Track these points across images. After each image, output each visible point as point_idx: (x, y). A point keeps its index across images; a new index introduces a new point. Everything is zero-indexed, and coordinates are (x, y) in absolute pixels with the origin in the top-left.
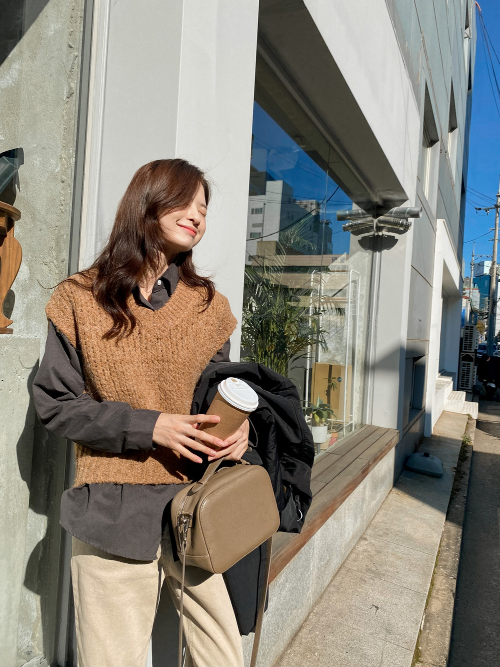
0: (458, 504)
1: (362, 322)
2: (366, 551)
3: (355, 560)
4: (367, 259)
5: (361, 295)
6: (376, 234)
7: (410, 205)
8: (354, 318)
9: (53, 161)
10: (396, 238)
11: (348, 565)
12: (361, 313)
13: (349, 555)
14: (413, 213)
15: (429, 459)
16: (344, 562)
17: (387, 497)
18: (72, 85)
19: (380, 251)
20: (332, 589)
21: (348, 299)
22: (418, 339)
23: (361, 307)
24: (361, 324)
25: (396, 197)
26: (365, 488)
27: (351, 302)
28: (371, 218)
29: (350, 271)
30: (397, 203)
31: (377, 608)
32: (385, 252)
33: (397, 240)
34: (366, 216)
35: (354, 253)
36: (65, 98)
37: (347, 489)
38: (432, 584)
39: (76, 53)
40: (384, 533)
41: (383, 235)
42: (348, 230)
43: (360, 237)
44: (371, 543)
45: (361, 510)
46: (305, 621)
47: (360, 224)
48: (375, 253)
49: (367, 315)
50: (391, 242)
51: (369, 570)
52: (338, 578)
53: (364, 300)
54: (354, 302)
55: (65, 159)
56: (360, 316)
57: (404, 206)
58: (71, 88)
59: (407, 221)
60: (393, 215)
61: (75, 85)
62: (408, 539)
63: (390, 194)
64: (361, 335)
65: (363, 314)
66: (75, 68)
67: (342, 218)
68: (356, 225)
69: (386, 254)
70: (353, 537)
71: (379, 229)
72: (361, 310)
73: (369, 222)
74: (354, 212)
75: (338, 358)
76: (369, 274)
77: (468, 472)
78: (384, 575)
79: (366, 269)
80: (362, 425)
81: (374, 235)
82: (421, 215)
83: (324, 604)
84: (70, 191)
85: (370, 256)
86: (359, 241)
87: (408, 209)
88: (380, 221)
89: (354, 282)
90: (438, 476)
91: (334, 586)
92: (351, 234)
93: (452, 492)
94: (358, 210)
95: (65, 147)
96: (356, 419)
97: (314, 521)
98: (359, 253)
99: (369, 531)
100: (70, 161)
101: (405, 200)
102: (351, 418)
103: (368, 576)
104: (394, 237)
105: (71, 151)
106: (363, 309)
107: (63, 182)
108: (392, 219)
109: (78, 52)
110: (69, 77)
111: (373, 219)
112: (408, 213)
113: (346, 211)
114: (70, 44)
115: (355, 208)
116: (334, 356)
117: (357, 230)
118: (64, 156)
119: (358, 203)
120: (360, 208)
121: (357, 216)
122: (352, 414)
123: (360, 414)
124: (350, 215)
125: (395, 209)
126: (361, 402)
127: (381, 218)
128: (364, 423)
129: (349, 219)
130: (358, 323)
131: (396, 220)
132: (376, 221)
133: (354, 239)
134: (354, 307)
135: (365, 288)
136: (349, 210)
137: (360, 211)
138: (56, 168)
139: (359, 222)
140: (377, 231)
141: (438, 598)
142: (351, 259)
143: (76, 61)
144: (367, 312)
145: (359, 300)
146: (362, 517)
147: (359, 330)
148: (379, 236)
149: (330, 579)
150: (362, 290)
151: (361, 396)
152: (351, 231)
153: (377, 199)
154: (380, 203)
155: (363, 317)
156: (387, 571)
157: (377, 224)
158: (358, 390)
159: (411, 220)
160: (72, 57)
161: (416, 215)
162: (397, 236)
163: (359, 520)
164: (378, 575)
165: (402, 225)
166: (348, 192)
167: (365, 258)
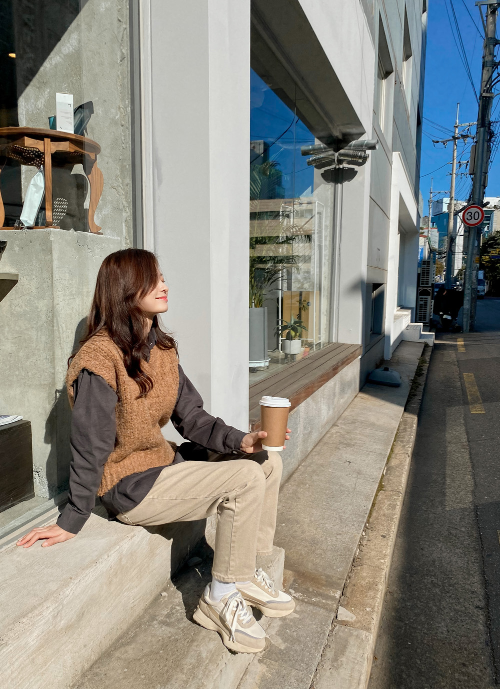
0: (414, 404)
1: (327, 251)
2: (338, 432)
3: (330, 438)
4: (330, 191)
5: (326, 226)
6: (337, 167)
7: (367, 138)
8: (320, 247)
9: (113, 111)
10: (355, 170)
11: (325, 440)
12: (326, 243)
13: (325, 435)
14: (370, 146)
15: (388, 373)
16: (321, 439)
17: (353, 400)
18: (124, 51)
19: (341, 183)
20: (314, 453)
21: (315, 230)
22: (377, 267)
23: (326, 237)
24: (326, 252)
25: (354, 131)
26: (335, 385)
27: (317, 233)
28: (332, 152)
29: (315, 203)
30: (354, 136)
31: (350, 462)
32: (346, 183)
33: (357, 172)
34: (327, 150)
35: (318, 186)
36: (119, 61)
37: (322, 379)
38: (392, 450)
39: (125, 26)
40: (352, 422)
41: (344, 167)
42: (311, 164)
43: (322, 170)
44: (341, 428)
45: (333, 402)
46: (296, 470)
47: (323, 158)
48: (337, 185)
49: (331, 243)
50: (351, 174)
51: (342, 443)
52: (318, 448)
53: (329, 230)
54: (320, 232)
55: (122, 108)
56: (325, 246)
57: (362, 139)
58: (123, 53)
59: (365, 153)
60: (352, 148)
61: (126, 51)
62: (372, 425)
63: (349, 128)
64: (327, 263)
65: (328, 243)
66: (125, 37)
67: (306, 153)
68: (319, 159)
69: (347, 186)
70: (327, 423)
71: (340, 162)
72: (325, 240)
73: (330, 155)
74: (316, 147)
75: (306, 286)
76: (333, 205)
77: (423, 383)
78: (354, 445)
79: (330, 201)
80: (329, 343)
81: (335, 168)
82: (377, 147)
83: (308, 461)
84: (128, 133)
85: (333, 188)
86: (322, 174)
87: (366, 142)
88: (341, 155)
89: (319, 213)
90: (397, 386)
91: (315, 452)
92: (315, 168)
93: (409, 396)
94: (320, 145)
95: (123, 100)
96: (323, 339)
97: (300, 393)
98: (322, 186)
99: (340, 421)
100: (126, 110)
101: (362, 134)
102: (320, 338)
103: (341, 446)
104: (354, 169)
105: (127, 102)
106: (328, 238)
107: (122, 126)
108: (351, 152)
109: (126, 24)
110: (121, 45)
111: (334, 153)
112: (366, 146)
113: (309, 146)
114: (120, 19)
115: (317, 142)
116: (303, 284)
117: (320, 164)
118: (121, 106)
119: (319, 138)
120: (321, 143)
121: (319, 150)
122: (320, 334)
123: (328, 334)
124: (314, 150)
125: (353, 142)
126: (328, 323)
127: (342, 151)
128: (331, 342)
129: (313, 154)
130: (324, 253)
131: (355, 153)
132: (337, 154)
133: (318, 173)
134: (320, 237)
135: (329, 218)
136: (311, 145)
137: (322, 146)
138: (117, 115)
139: (322, 156)
140: (338, 164)
141: (396, 458)
142: (315, 192)
143: (125, 32)
144: (331, 241)
145: (324, 231)
146: (334, 409)
147: (325, 259)
148: (340, 168)
149: (312, 447)
150: (327, 222)
151: (328, 318)
152: (314, 165)
153: (337, 133)
154: (340, 137)
155: (328, 246)
156: (356, 443)
157: (338, 157)
158: (325, 313)
159: (369, 152)
160: (122, 29)
161: (373, 147)
162: (356, 168)
163: (332, 410)
164: (348, 445)
165: (360, 157)
166: (311, 128)
167: (328, 190)
